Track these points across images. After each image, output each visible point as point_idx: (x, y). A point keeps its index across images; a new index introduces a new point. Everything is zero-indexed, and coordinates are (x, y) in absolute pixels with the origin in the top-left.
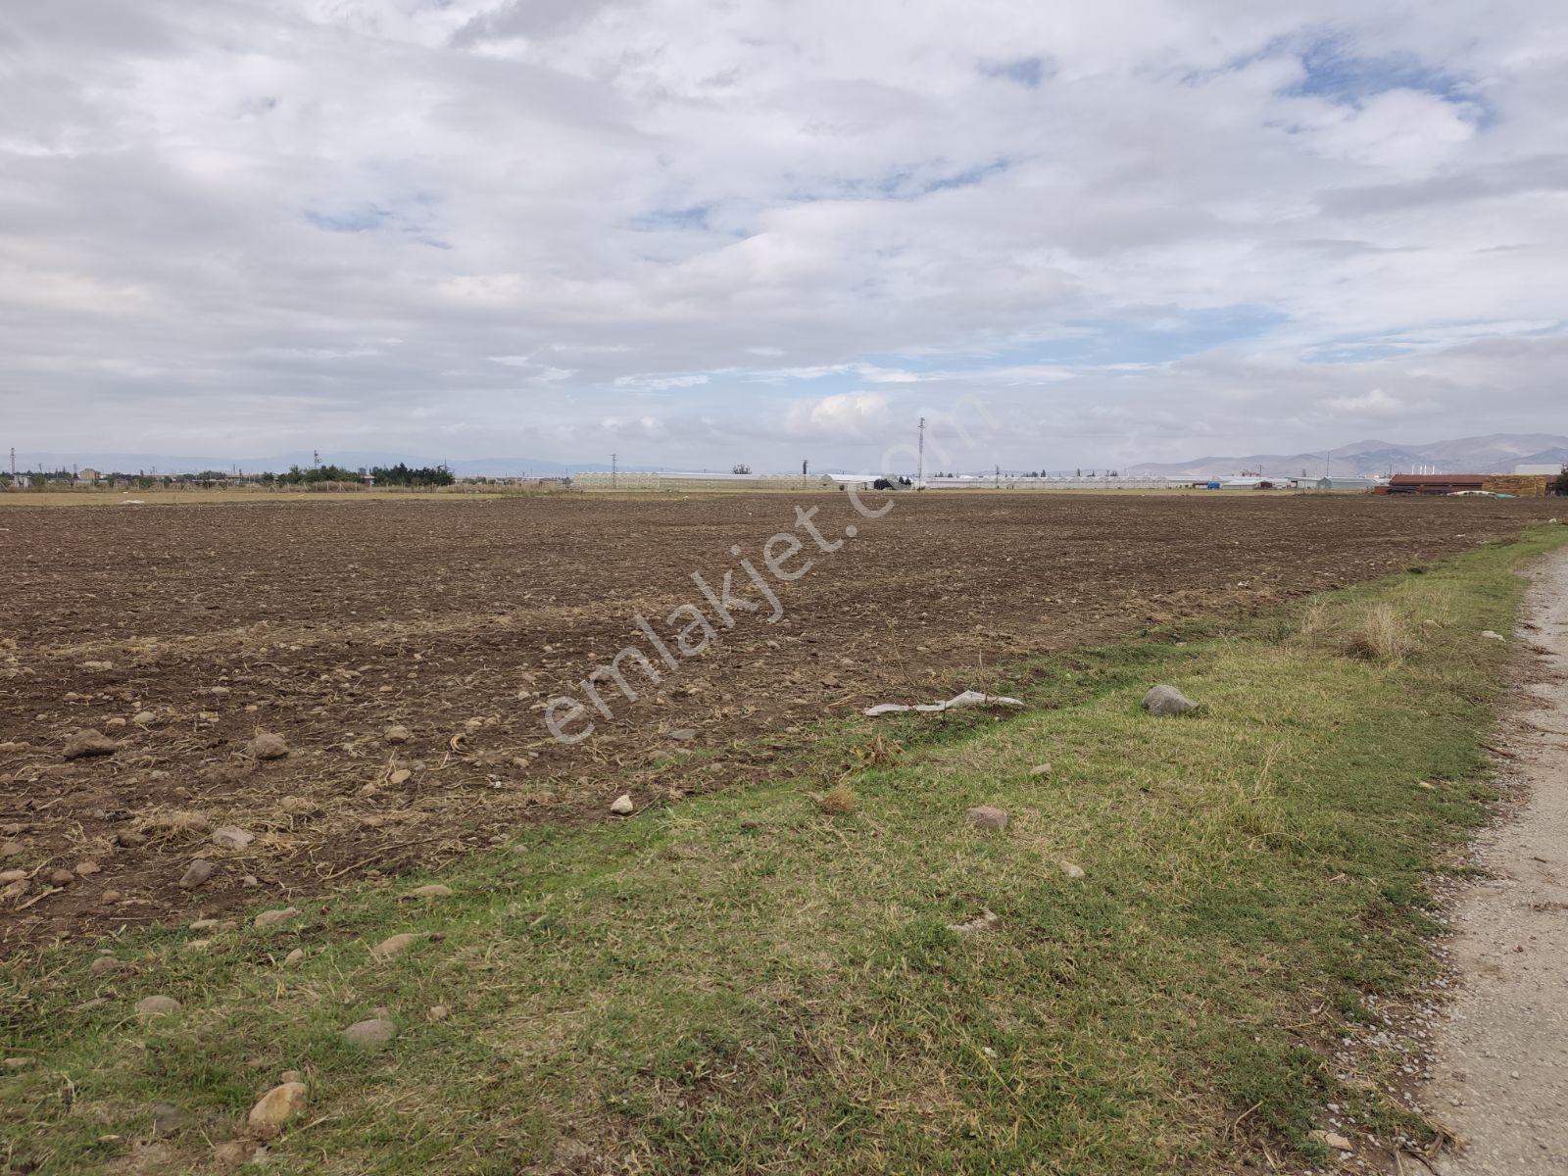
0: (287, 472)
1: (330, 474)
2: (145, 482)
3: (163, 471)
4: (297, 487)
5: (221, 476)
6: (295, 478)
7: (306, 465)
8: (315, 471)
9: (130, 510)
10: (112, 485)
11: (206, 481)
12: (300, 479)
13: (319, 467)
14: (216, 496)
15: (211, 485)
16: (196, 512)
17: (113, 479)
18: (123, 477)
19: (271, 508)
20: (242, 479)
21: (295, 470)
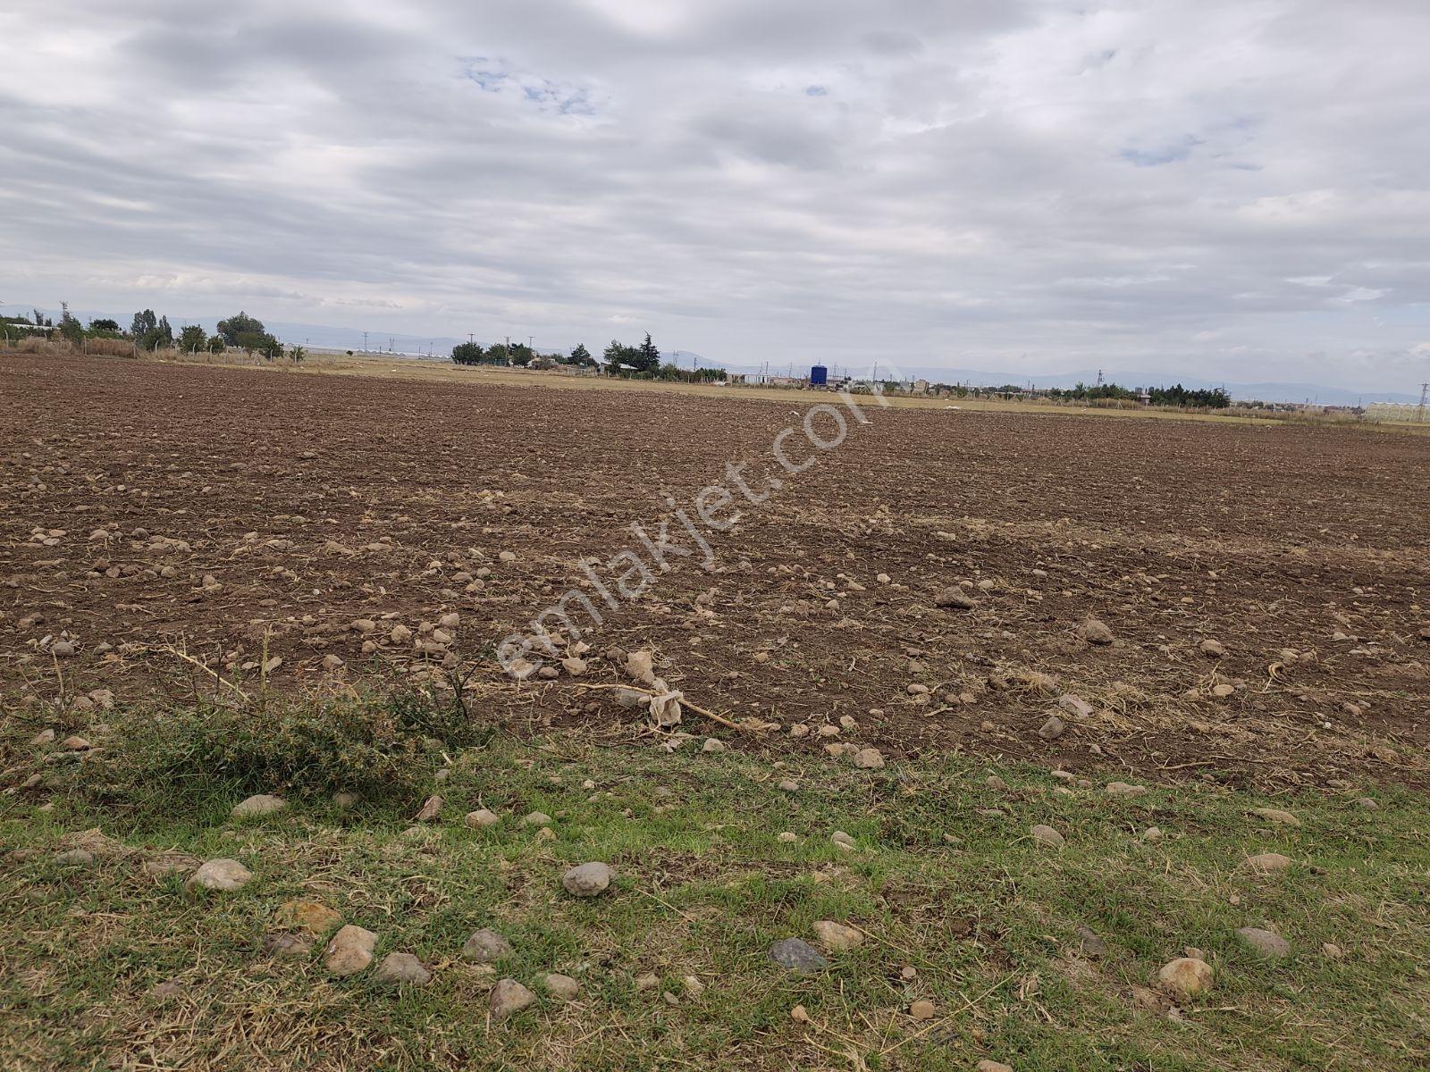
0: (1073, 388)
1: (1108, 393)
2: (961, 392)
3: (973, 385)
4: (1080, 402)
5: (1017, 390)
6: (1079, 394)
7: (1090, 383)
8: (1097, 389)
9: (951, 413)
10: (938, 393)
11: (1007, 393)
12: (1082, 395)
13: (1101, 385)
14: (1014, 407)
15: (1011, 396)
16: (997, 418)
17: (939, 388)
18: (945, 387)
19: (1057, 420)
20: (1034, 393)
21: (1080, 387)
